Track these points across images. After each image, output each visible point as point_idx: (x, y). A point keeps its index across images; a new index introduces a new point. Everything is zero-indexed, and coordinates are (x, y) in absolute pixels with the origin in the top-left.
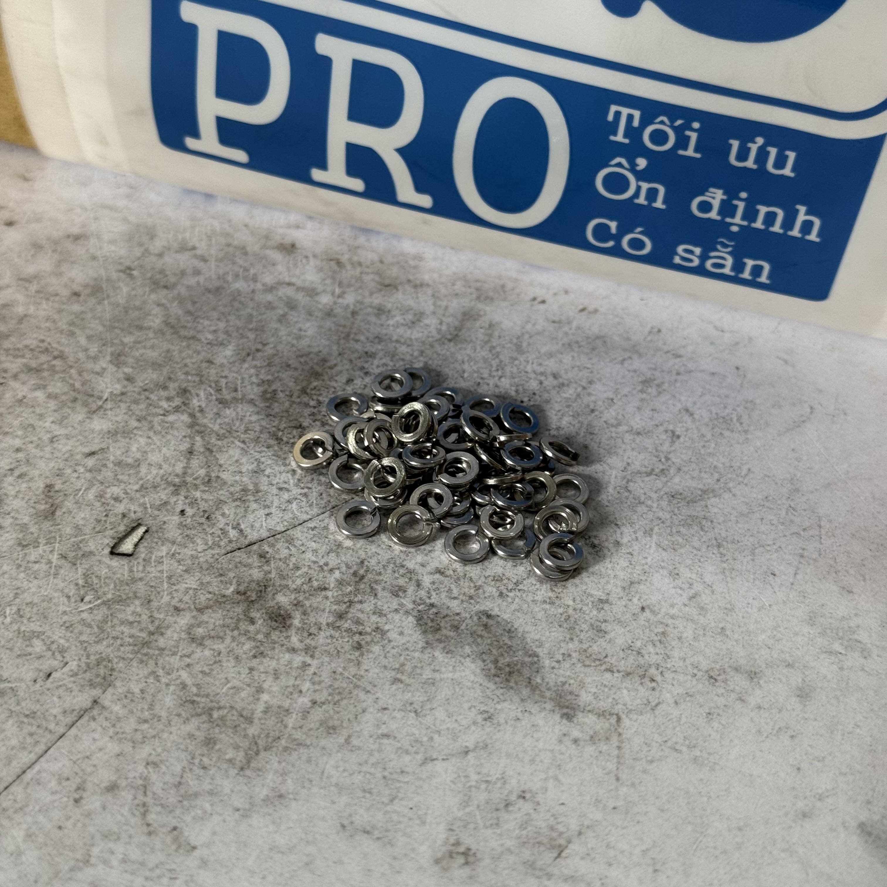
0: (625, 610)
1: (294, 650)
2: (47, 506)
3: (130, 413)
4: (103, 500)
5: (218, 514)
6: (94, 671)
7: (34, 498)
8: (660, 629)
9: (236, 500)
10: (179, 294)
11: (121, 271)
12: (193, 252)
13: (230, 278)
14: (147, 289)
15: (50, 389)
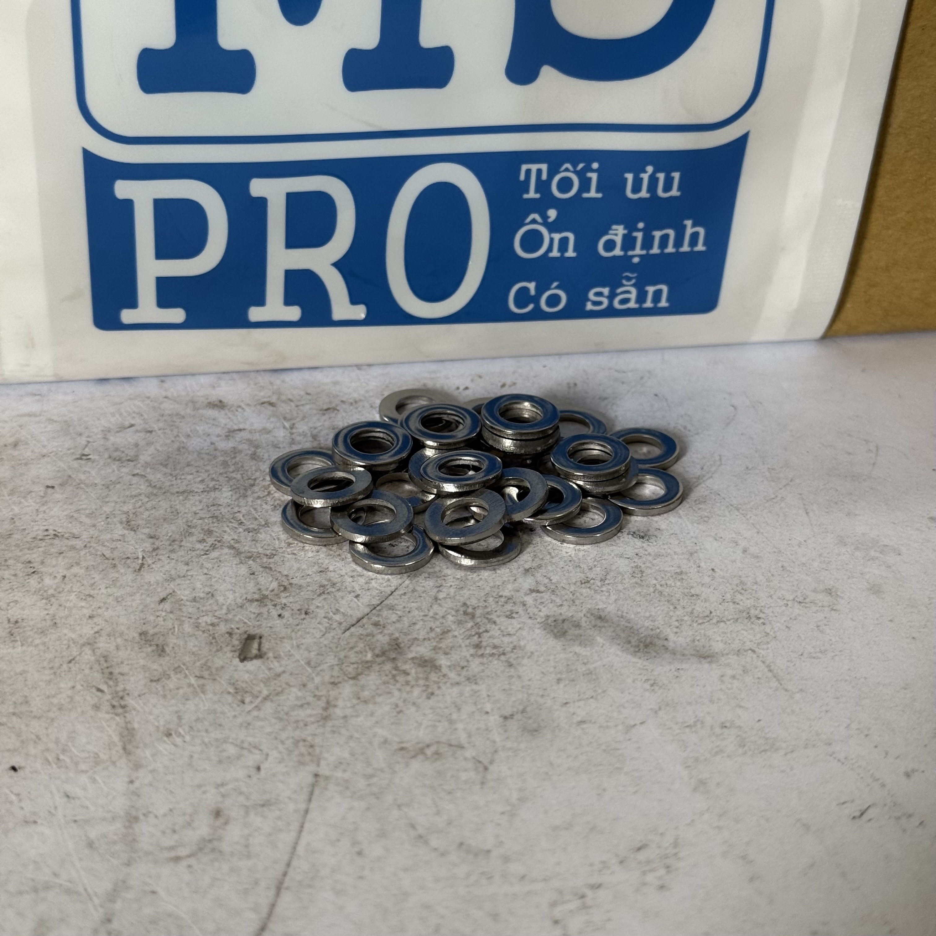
0: (701, 575)
1: (458, 683)
2: (154, 648)
3: (174, 561)
4: (201, 628)
5: (312, 608)
6: (296, 752)
7: (136, 645)
8: (736, 581)
9: (320, 595)
10: (146, 463)
11: (77, 459)
12: (133, 429)
13: (183, 439)
14: (114, 467)
15: (83, 564)
